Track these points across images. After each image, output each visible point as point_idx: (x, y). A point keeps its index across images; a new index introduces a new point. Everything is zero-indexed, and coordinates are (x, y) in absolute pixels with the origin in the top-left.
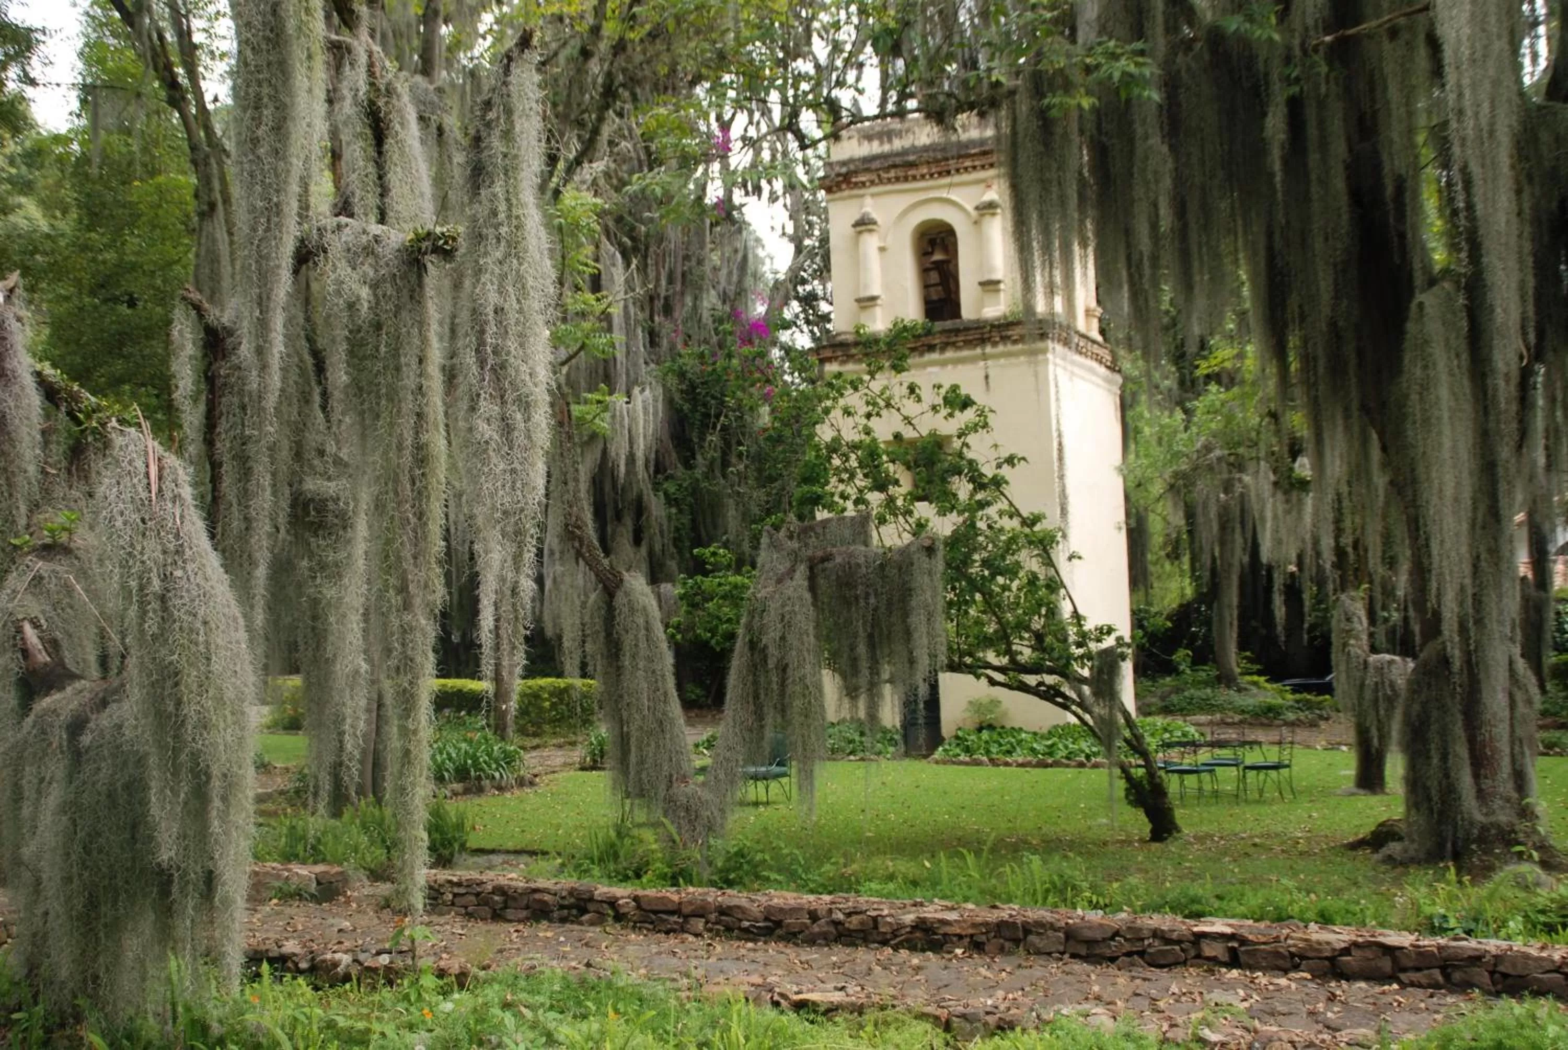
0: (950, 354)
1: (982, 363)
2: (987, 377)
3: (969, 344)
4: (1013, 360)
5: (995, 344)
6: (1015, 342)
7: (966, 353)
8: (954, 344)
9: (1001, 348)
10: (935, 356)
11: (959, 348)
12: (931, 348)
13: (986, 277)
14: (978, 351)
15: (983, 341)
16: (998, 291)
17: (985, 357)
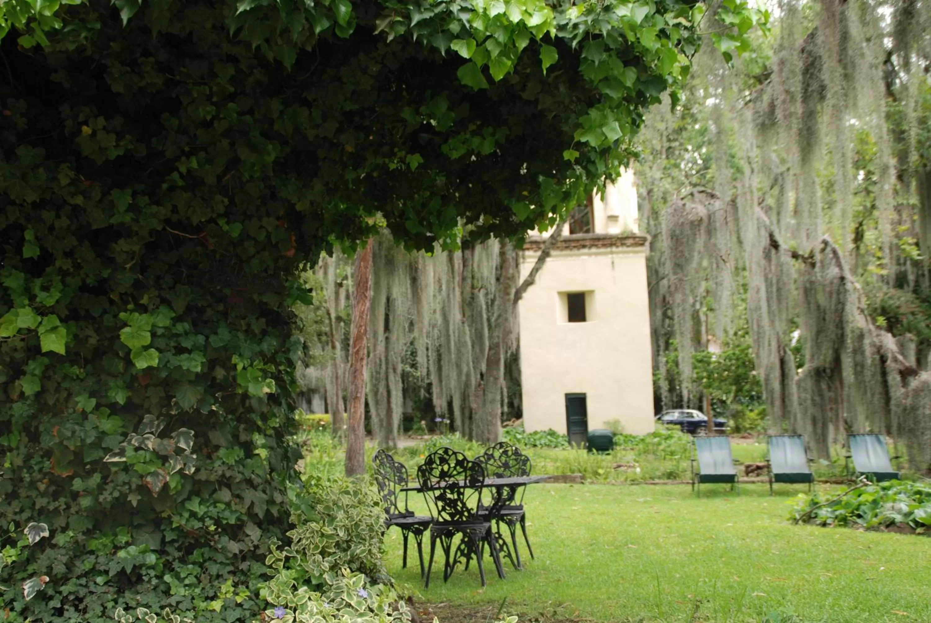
0: (594, 250)
1: (610, 256)
2: (613, 263)
3: (604, 246)
4: (626, 255)
5: (617, 247)
6: (628, 246)
7: (602, 250)
8: (596, 246)
9: (620, 249)
10: (586, 251)
11: (599, 248)
12: (584, 246)
13: (610, 213)
14: (609, 250)
15: (611, 245)
16: (617, 221)
17: (612, 253)
